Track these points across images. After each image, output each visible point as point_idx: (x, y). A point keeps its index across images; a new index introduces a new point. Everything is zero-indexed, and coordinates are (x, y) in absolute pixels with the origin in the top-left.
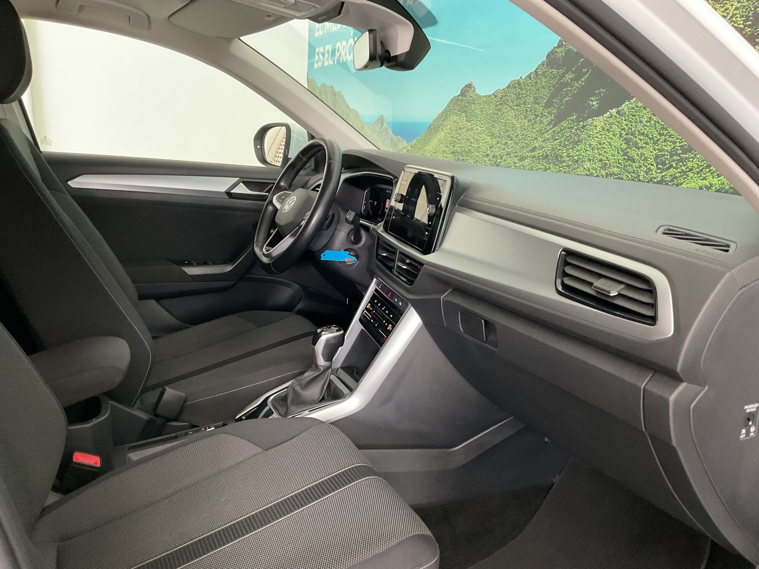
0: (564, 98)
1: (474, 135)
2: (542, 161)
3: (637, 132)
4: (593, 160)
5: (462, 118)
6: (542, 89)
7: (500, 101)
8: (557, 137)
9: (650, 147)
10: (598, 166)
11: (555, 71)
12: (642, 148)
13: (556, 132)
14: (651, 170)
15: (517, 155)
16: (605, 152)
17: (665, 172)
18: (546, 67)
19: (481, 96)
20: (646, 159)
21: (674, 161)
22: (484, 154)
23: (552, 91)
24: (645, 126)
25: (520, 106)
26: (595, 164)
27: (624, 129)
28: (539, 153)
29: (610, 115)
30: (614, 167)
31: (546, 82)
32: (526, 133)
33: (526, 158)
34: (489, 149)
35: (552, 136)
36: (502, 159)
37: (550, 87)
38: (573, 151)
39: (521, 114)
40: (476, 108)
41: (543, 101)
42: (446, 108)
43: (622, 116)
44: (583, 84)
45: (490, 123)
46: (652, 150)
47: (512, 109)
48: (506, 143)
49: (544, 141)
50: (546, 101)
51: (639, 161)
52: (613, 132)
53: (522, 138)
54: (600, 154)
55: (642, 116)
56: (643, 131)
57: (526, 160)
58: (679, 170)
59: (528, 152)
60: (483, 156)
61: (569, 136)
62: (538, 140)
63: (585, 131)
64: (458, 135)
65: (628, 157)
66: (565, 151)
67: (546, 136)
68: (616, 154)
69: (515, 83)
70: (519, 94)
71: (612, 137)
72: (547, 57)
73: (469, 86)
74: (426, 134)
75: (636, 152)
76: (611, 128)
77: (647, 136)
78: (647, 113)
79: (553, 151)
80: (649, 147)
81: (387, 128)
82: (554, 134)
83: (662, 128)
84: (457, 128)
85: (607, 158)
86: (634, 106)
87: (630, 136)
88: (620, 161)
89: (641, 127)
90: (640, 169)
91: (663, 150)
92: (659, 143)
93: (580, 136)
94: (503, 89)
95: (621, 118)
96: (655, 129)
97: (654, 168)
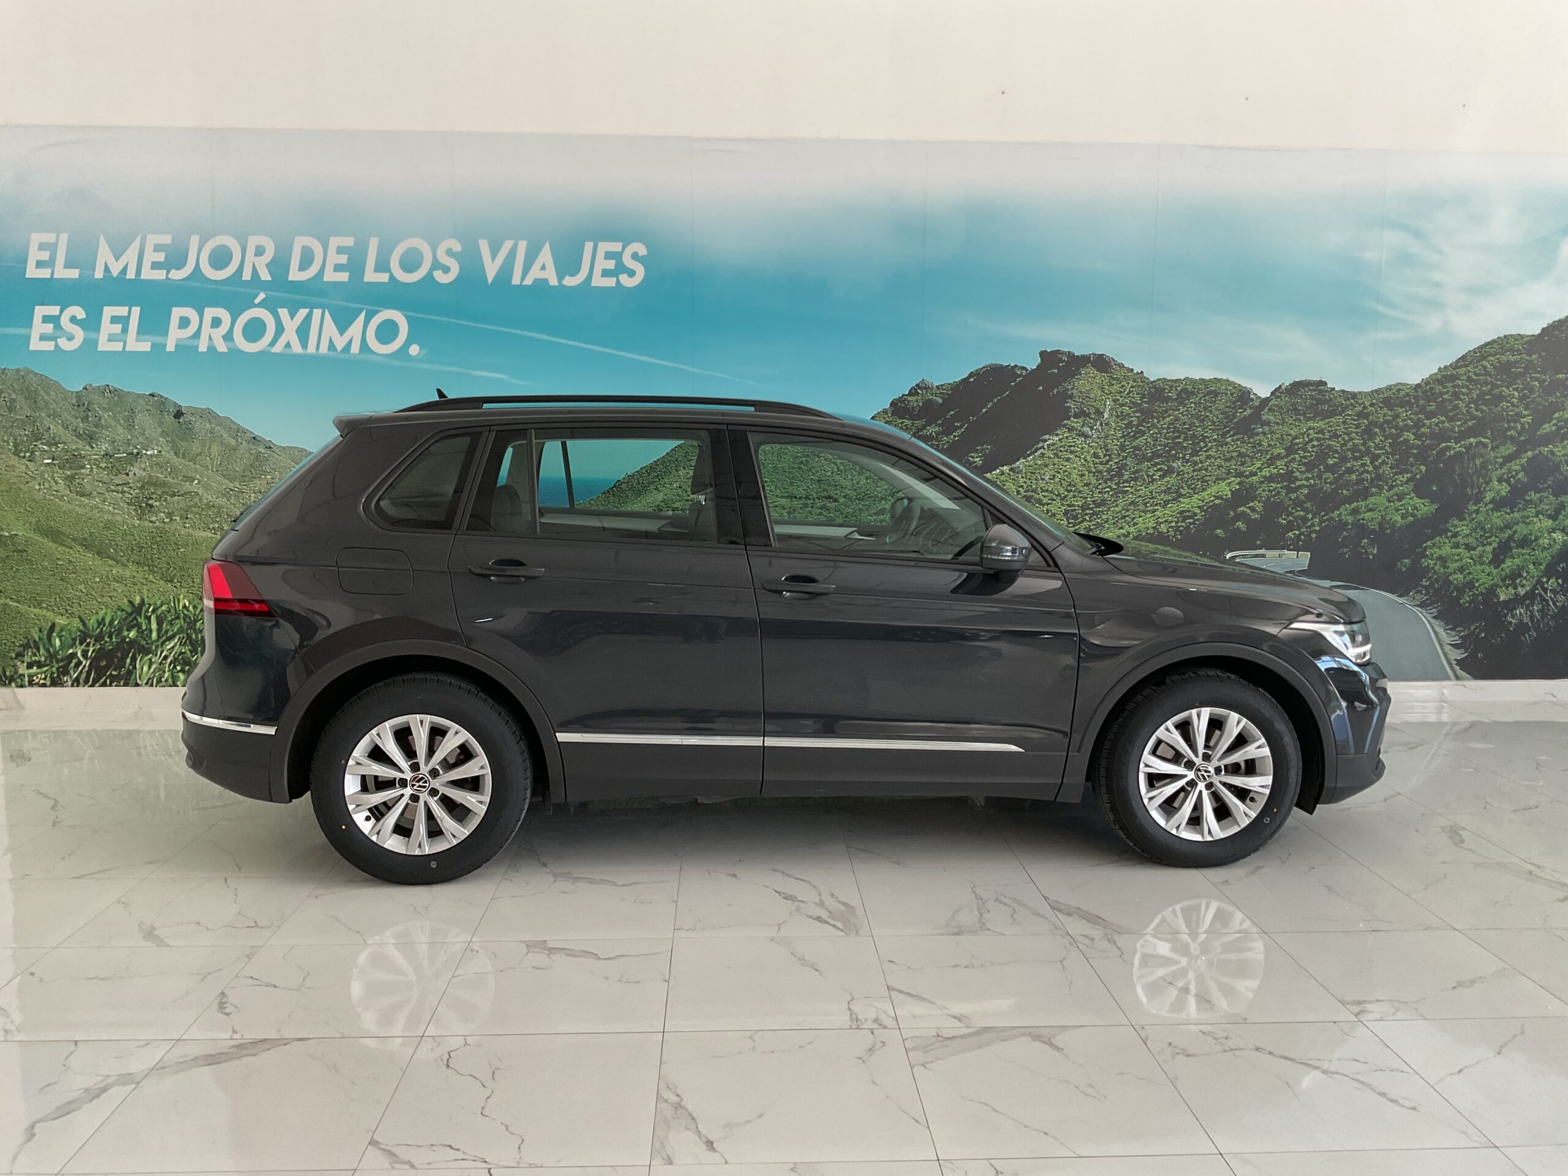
3: (1039, 489)
11: (905, 421)
12: (1048, 504)
18: (891, 416)
20: (1054, 515)
21: (1087, 514)
24: (1050, 483)
27: (1022, 486)
29: (1002, 472)
42: (663, 458)
43: (1018, 473)
44: (956, 438)
46: (1060, 506)
55: (1044, 474)
56: (1046, 488)
58: (1093, 523)
72: (891, 405)
74: (608, 497)
76: (1004, 485)
77: (1052, 492)
78: (1048, 471)
80: (1056, 503)
83: (1070, 485)
86: (1032, 463)
87: (1030, 493)
89: (1043, 485)
91: (1073, 505)
92: (1067, 498)
95: (1017, 475)
96: (1061, 485)
97: (1065, 522)
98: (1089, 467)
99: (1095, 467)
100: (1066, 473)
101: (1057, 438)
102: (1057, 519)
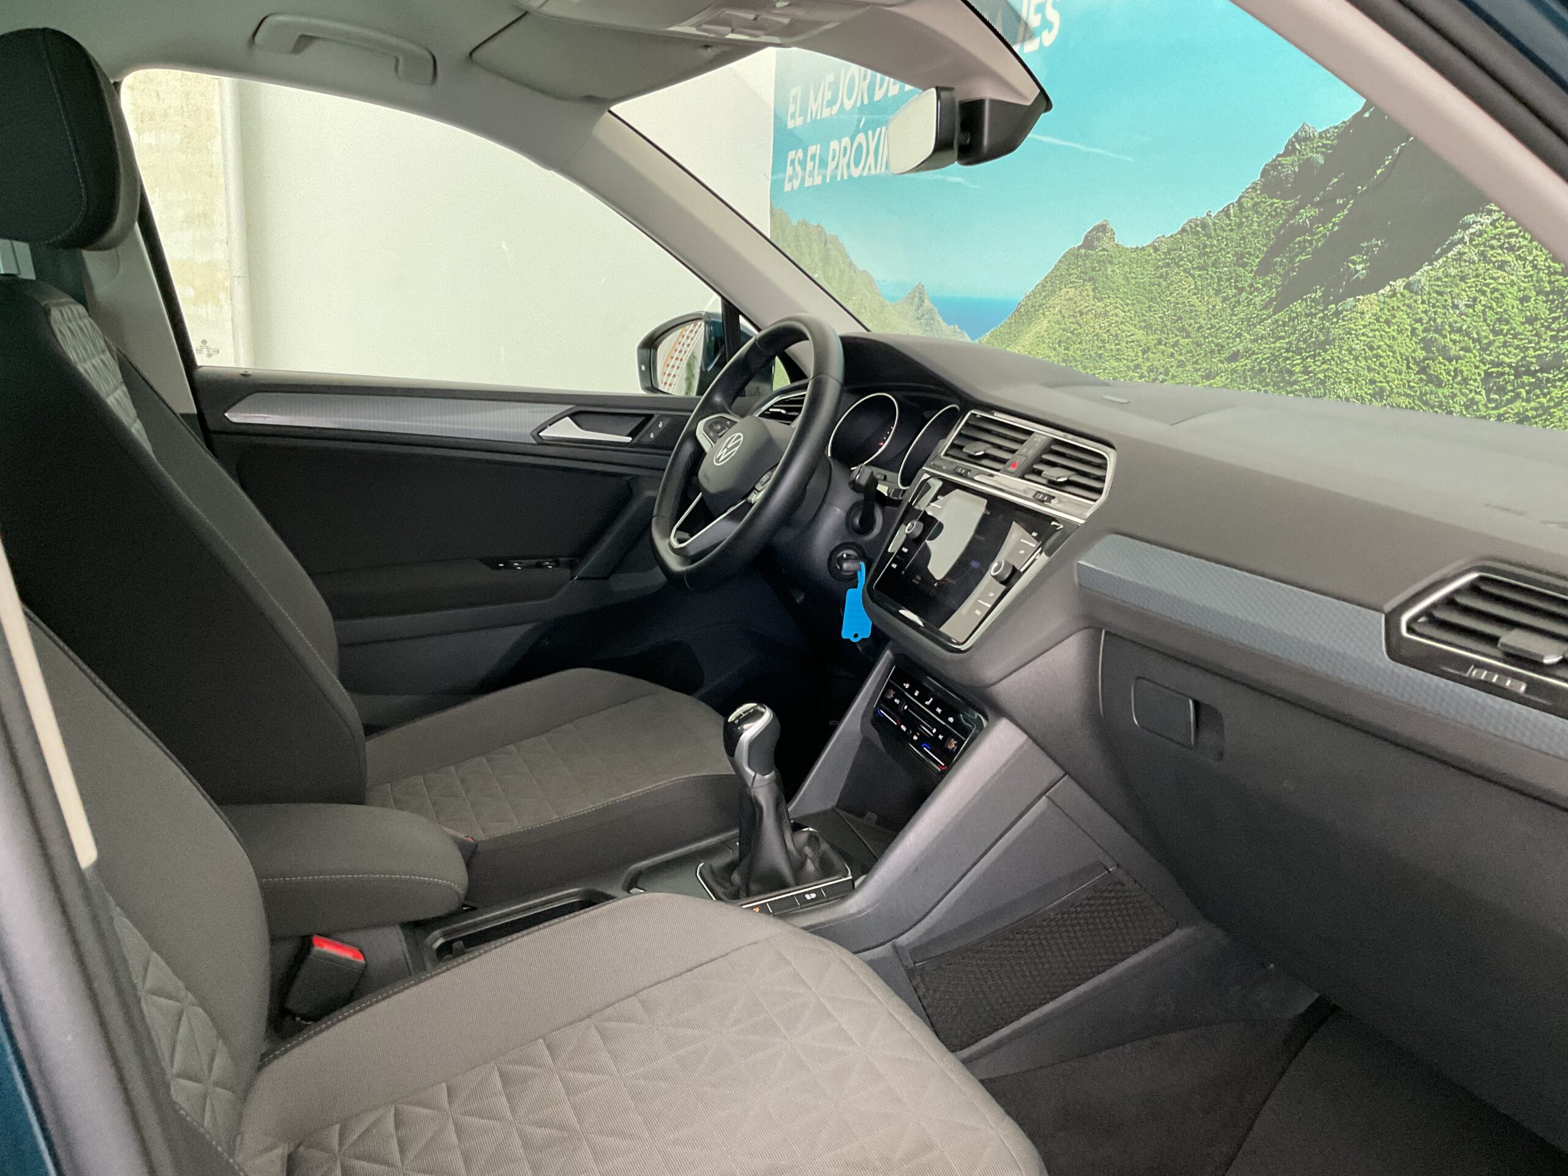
0: (1297, 256)
1: (1110, 326)
2: (1252, 380)
3: (1447, 327)
4: (1357, 381)
5: (1085, 292)
6: (1252, 237)
7: (1165, 259)
8: (1283, 334)
9: (1474, 356)
10: (1366, 393)
11: (1278, 203)
12: (1458, 358)
13: (1281, 323)
14: (1477, 403)
15: (1199, 367)
16: (1381, 365)
17: (1505, 408)
18: (1260, 194)
19: (1127, 249)
20: (1465, 381)
21: (1523, 385)
22: (1131, 365)
23: (1271, 243)
24: (1464, 314)
25: (1207, 271)
26: (1361, 389)
27: (1420, 320)
28: (1246, 365)
29: (1391, 291)
30: (1399, 394)
31: (1259, 223)
32: (1218, 323)
33: (1218, 375)
34: (1140, 354)
35: (1272, 330)
36: (1167, 374)
37: (1268, 233)
38: (1315, 361)
39: (1210, 286)
40: (1115, 272)
41: (1254, 261)
42: (1052, 272)
43: (1417, 294)
44: (1336, 228)
45: (1144, 303)
46: (1477, 364)
47: (1190, 275)
48: (1176, 344)
49: (1255, 341)
50: (1259, 262)
51: (1452, 385)
52: (1399, 326)
53: (1209, 334)
54: (1370, 369)
55: (1458, 295)
56: (1459, 325)
57: (1218, 378)
58: (1533, 404)
59: (1222, 362)
60: (1128, 368)
61: (1308, 331)
62: (1243, 338)
63: (1341, 322)
64: (1076, 326)
65: (1429, 376)
66: (1299, 361)
67: (1260, 330)
68: (1404, 369)
69: (1197, 226)
70: (1205, 246)
71: (1396, 336)
72: (1262, 175)
73: (1102, 228)
74: (1011, 323)
75: (1445, 365)
76: (1394, 317)
77: (1468, 334)
78: (1467, 289)
79: (1273, 361)
80: (1472, 356)
81: (932, 310)
82: (1276, 325)
83: (1499, 320)
84: (1075, 312)
85: (1386, 377)
86: (1440, 274)
87: (1431, 335)
88: (1412, 384)
89: (1455, 317)
90: (1452, 399)
91: (1500, 364)
92: (1492, 348)
93: (1329, 332)
94: (1172, 236)
95: (1415, 298)
96: (1485, 320)
97: (1481, 398)
98: (1540, 280)
99: (1550, 282)
100: (1496, 294)
101: (1487, 220)
102: (1471, 391)
